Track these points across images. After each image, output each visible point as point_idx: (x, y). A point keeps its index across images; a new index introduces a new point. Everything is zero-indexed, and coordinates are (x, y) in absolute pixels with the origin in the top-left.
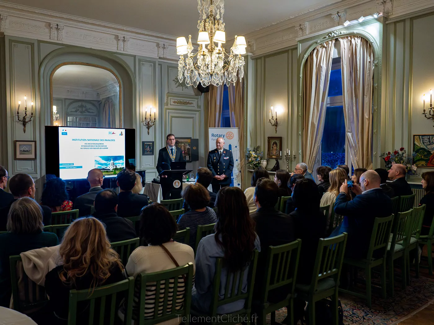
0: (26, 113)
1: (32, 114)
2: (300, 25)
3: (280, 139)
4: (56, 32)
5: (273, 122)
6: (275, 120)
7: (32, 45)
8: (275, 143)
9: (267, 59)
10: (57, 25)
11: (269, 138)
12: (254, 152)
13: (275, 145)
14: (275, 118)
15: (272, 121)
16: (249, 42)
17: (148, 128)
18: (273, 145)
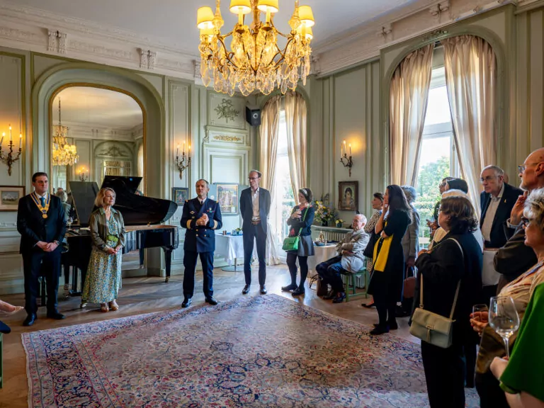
0: (11, 149)
1: (20, 150)
2: (384, 28)
3: (356, 184)
4: (55, 41)
5: (346, 162)
6: (348, 158)
7: (23, 57)
8: (349, 190)
9: (337, 79)
10: (58, 32)
11: (340, 183)
12: (321, 203)
13: (348, 192)
14: (348, 156)
15: (344, 160)
16: (313, 57)
17: (180, 170)
18: (346, 192)
